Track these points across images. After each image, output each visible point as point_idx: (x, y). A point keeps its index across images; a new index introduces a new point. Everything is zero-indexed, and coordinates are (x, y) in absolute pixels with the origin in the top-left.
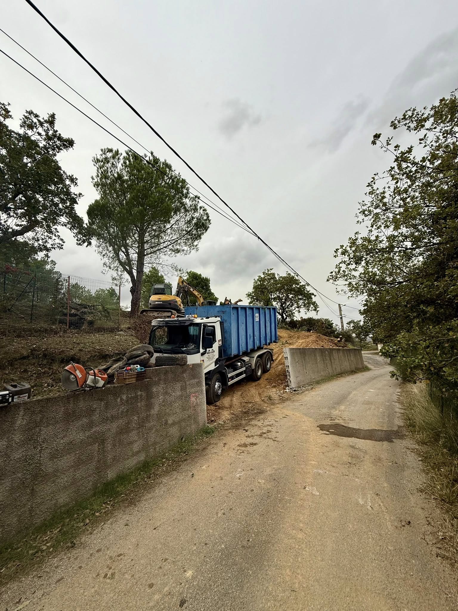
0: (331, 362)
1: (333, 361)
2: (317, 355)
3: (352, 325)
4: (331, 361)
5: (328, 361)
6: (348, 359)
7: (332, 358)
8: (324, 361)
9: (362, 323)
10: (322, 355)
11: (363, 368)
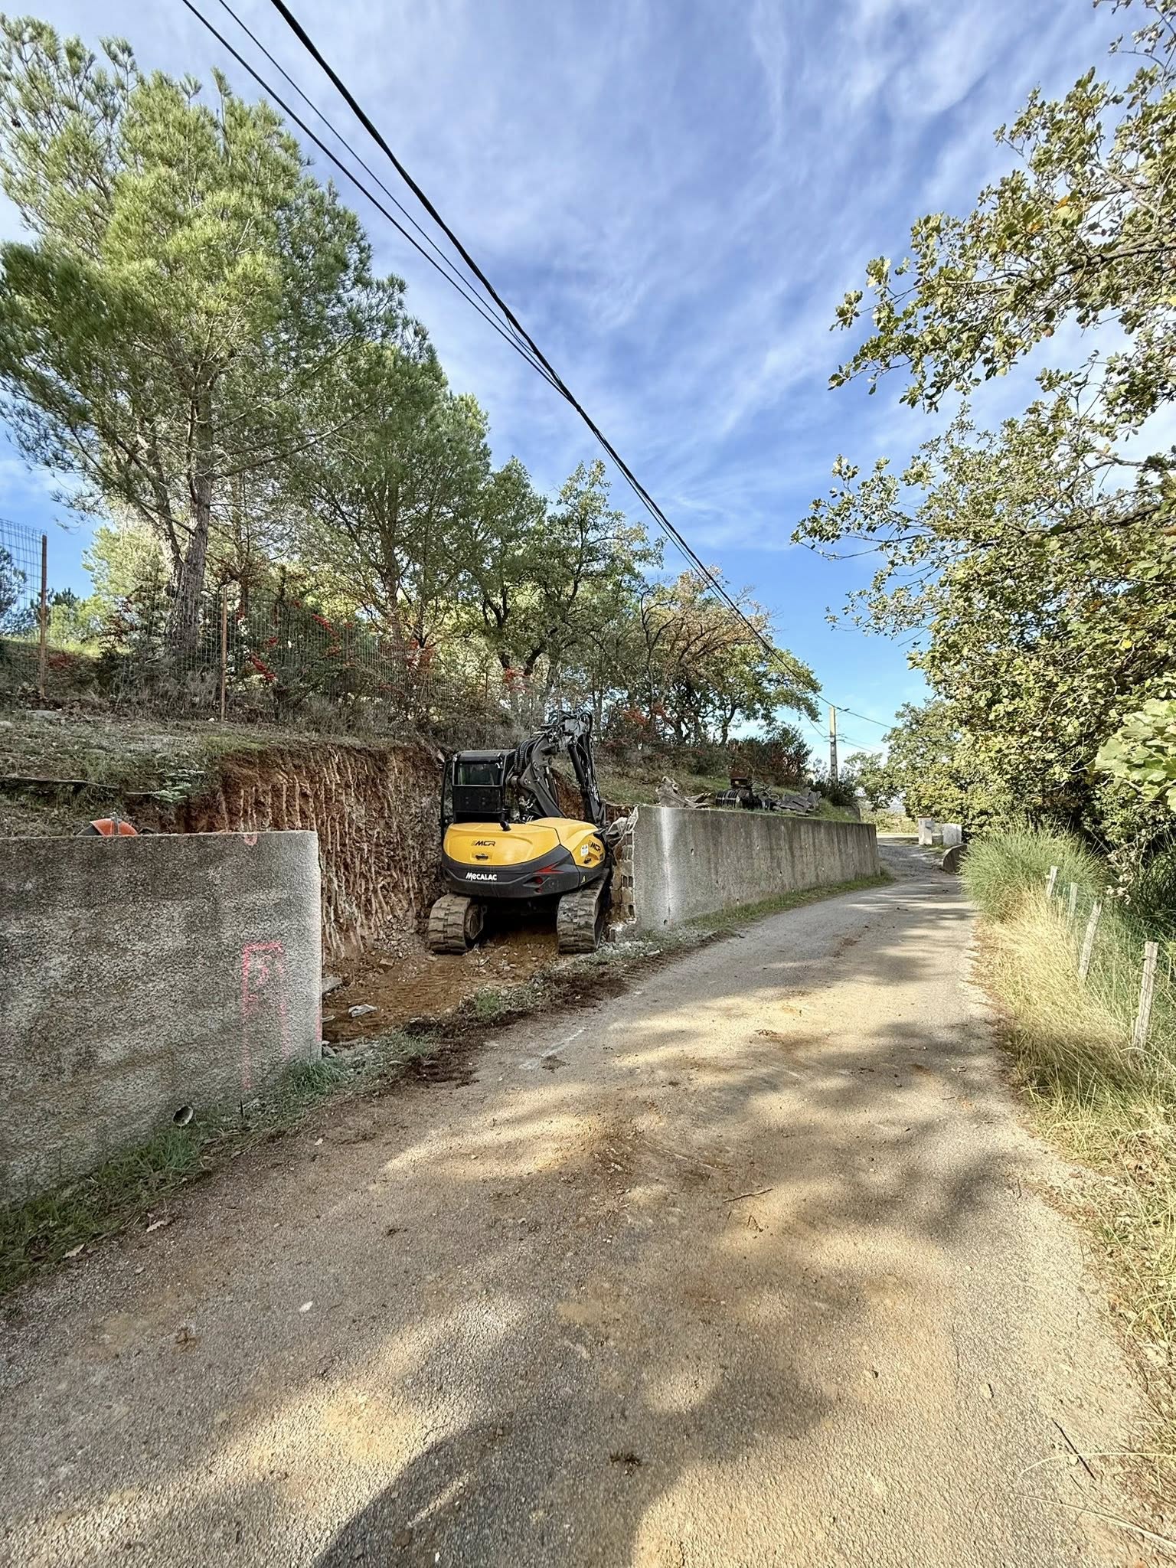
0: (793, 856)
1: (797, 853)
2: (755, 834)
3: (858, 765)
4: (792, 853)
5: (783, 854)
6: (840, 851)
7: (796, 845)
8: (771, 849)
9: (883, 763)
10: (769, 836)
11: (877, 876)
